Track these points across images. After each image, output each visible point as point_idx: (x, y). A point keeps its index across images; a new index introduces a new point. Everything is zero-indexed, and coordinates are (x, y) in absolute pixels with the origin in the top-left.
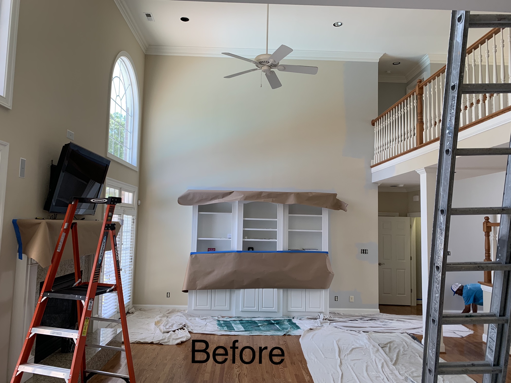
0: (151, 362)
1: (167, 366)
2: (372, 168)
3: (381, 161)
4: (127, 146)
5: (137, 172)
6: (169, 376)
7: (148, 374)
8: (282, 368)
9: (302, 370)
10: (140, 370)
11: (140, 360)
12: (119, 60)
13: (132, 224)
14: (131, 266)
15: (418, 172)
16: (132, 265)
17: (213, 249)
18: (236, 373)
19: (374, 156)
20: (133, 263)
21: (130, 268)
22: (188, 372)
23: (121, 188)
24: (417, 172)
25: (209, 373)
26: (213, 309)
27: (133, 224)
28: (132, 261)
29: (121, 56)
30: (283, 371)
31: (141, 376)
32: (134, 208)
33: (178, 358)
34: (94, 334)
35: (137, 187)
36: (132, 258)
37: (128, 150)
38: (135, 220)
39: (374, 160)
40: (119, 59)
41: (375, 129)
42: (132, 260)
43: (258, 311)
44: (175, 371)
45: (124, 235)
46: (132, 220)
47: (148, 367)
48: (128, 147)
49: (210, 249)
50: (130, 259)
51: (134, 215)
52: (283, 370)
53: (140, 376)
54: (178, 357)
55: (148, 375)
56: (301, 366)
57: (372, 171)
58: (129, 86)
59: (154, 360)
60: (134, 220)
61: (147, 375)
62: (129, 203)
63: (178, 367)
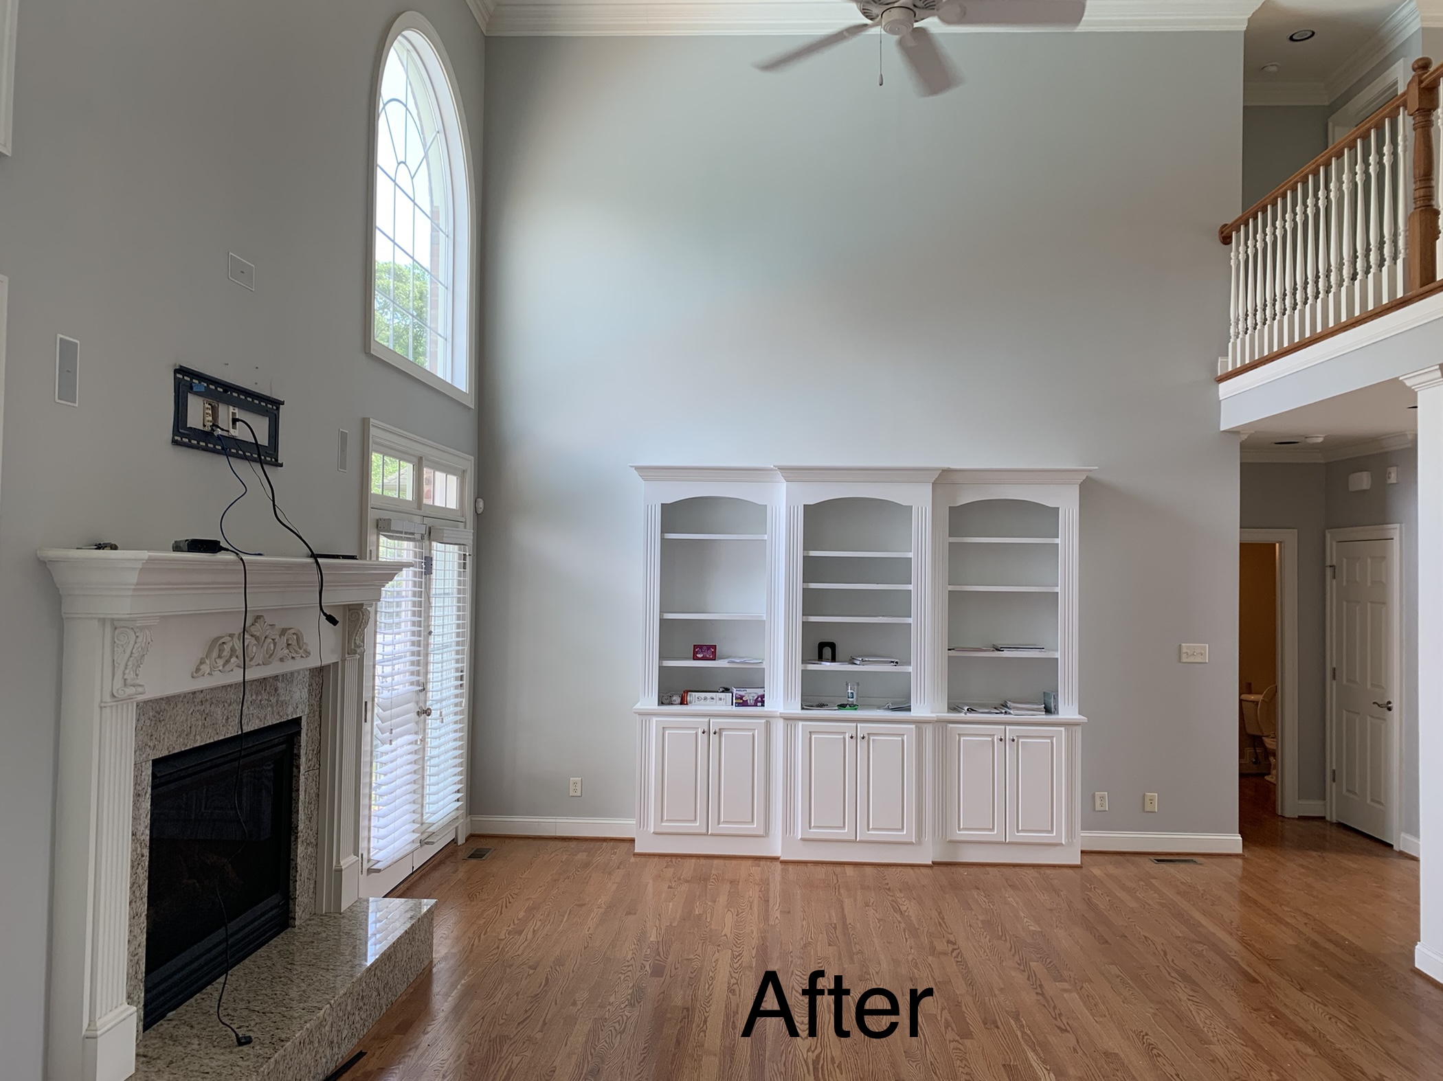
0: (526, 1011)
1: (577, 1026)
2: (1220, 385)
3: (1257, 358)
4: (437, 328)
5: (469, 409)
6: (586, 1066)
7: (516, 1055)
8: (957, 1038)
9: (1026, 1048)
10: (490, 1041)
11: (492, 1003)
12: (400, 42)
13: (459, 572)
14: (461, 700)
15: (1408, 383)
16: (463, 698)
17: (709, 647)
18: (805, 1057)
19: (1230, 344)
20: (465, 690)
21: (456, 705)
22: (645, 1048)
23: (420, 459)
24: (1404, 384)
25: (715, 1055)
26: (714, 832)
27: (462, 570)
28: (461, 685)
29: (403, 31)
30: (960, 1049)
31: (493, 1062)
32: (465, 522)
33: (612, 999)
34: (343, 917)
35: (473, 458)
36: (462, 676)
37: (441, 340)
38: (468, 558)
39: (1227, 356)
40: (399, 37)
41: (1232, 254)
42: (462, 682)
43: (854, 838)
44: (604, 1043)
45: (437, 605)
46: (460, 559)
47: (516, 1028)
48: (439, 332)
49: (701, 647)
50: (456, 679)
51: (463, 545)
52: (960, 1046)
53: (491, 1060)
54: (611, 995)
55: (516, 1060)
56: (1019, 1034)
57: (1220, 393)
58: (436, 136)
59: (536, 1005)
60: (465, 559)
61: (514, 1057)
62: (447, 507)
63: (612, 1029)
